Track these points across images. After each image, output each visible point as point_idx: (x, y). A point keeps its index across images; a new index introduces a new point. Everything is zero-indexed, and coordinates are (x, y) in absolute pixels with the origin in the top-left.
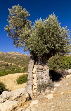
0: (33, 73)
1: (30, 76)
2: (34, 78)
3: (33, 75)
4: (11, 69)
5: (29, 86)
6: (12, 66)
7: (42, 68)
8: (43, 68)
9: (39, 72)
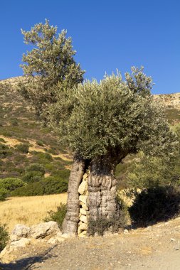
0: (80, 195)
1: (73, 200)
2: (81, 207)
3: (80, 199)
4: (21, 172)
5: (69, 222)
6: (28, 156)
7: (98, 184)
8: (101, 184)
9: (91, 193)
